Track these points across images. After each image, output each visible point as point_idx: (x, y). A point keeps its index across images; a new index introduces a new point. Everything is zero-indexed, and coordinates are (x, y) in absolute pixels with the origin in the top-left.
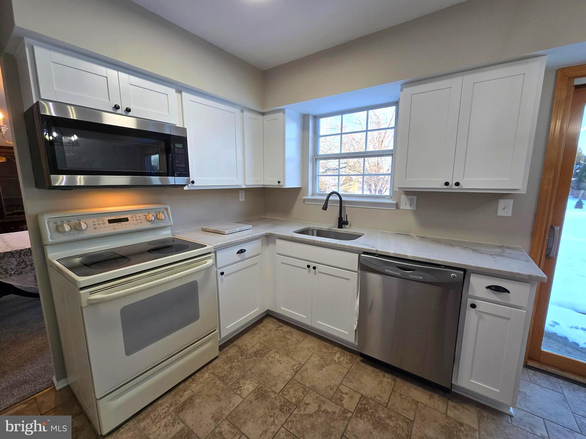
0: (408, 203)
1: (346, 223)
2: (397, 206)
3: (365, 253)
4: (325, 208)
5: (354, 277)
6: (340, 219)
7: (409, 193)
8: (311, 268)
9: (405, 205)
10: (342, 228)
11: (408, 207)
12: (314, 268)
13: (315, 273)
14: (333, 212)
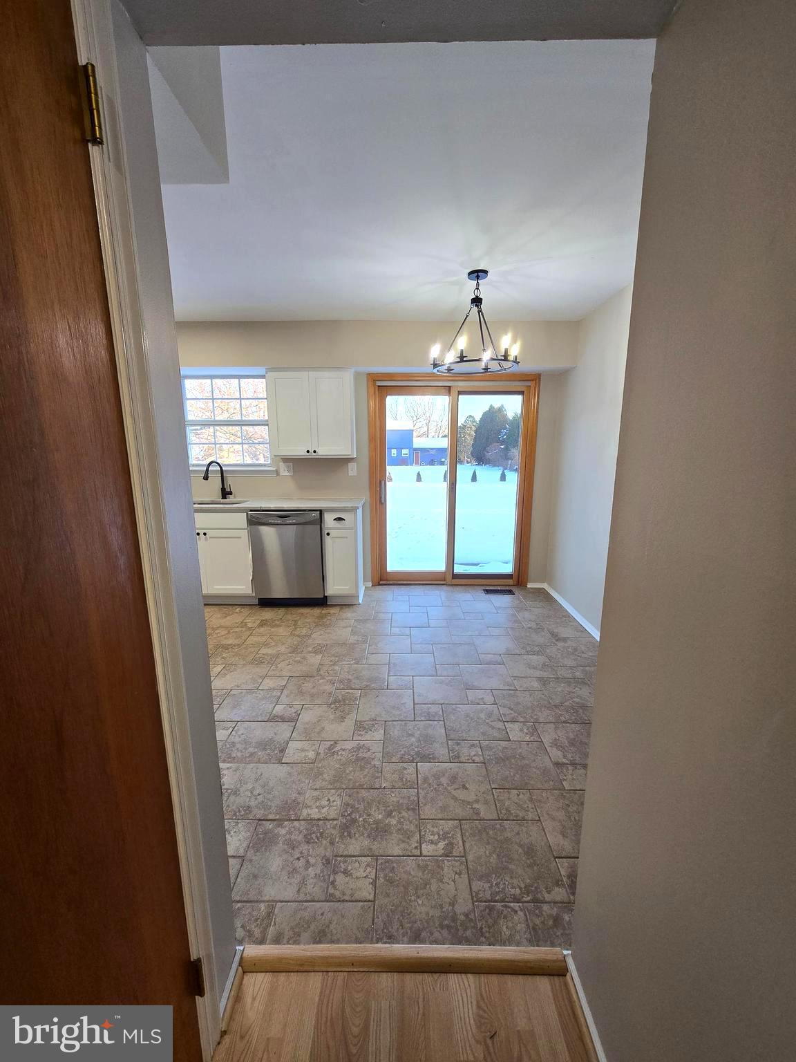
0: (286, 470)
1: (230, 493)
2: (277, 472)
3: (251, 511)
4: (206, 478)
5: (245, 534)
6: (223, 489)
7: (286, 460)
8: (202, 535)
9: (284, 471)
10: (226, 499)
11: (286, 473)
12: (205, 534)
13: (206, 539)
14: (215, 482)
